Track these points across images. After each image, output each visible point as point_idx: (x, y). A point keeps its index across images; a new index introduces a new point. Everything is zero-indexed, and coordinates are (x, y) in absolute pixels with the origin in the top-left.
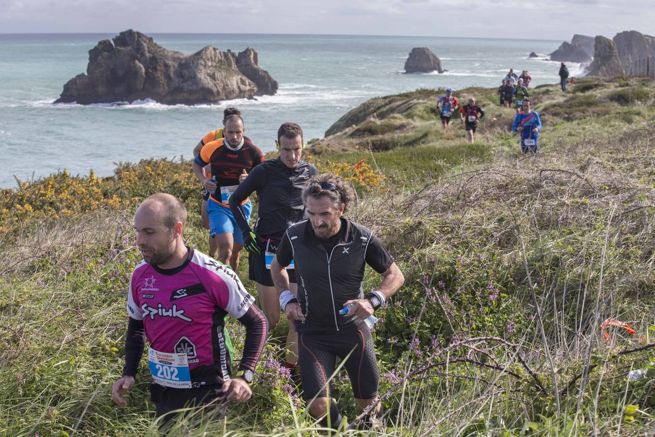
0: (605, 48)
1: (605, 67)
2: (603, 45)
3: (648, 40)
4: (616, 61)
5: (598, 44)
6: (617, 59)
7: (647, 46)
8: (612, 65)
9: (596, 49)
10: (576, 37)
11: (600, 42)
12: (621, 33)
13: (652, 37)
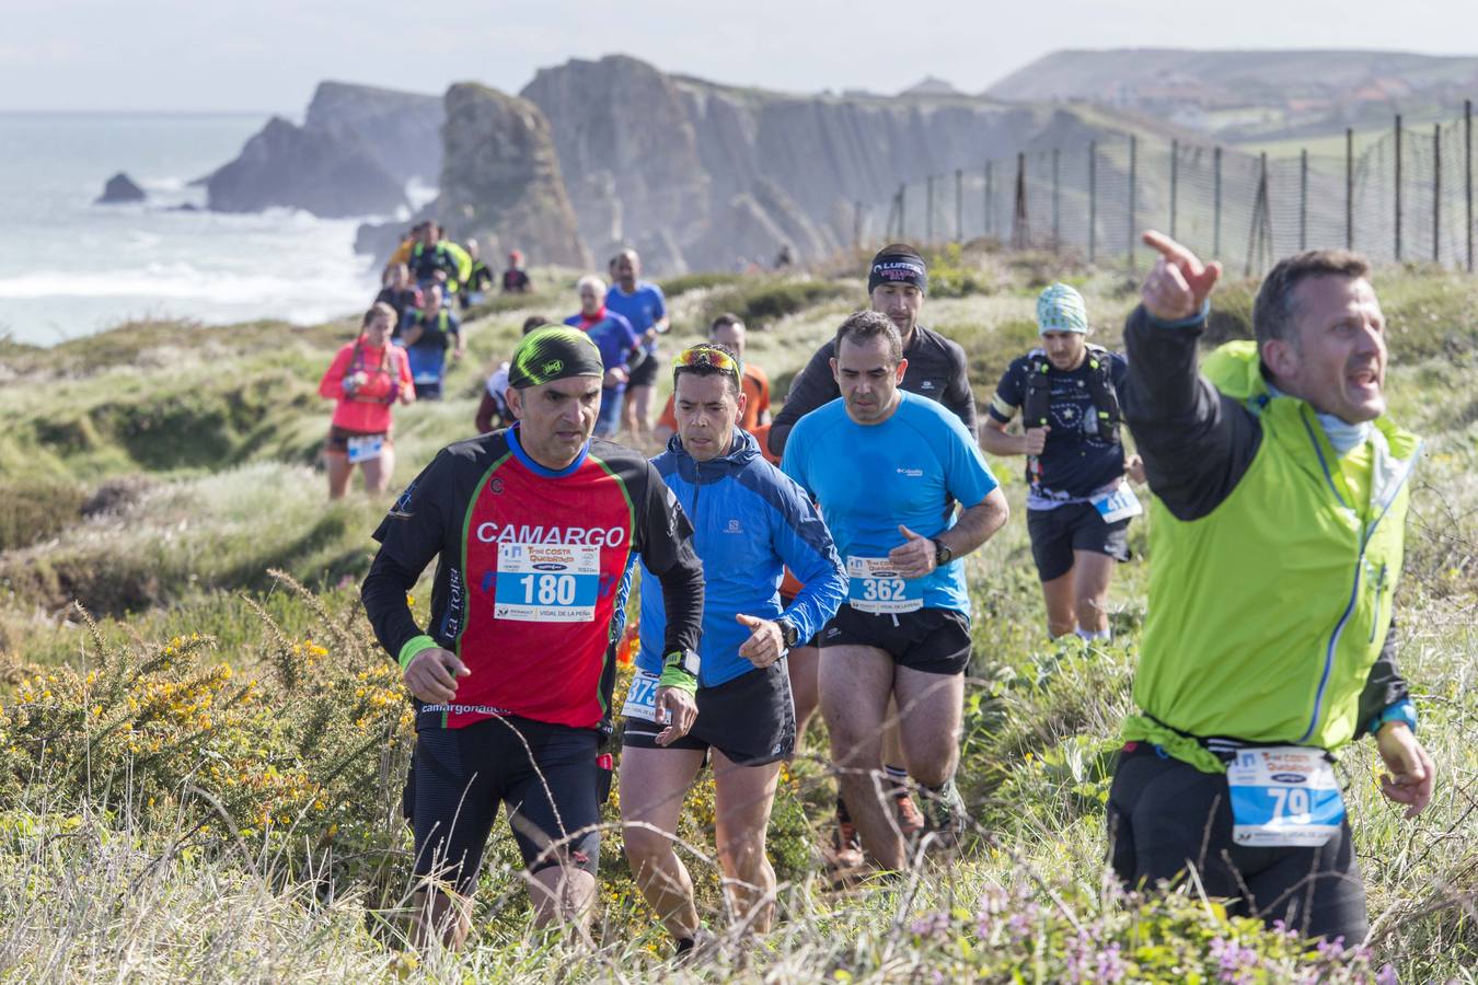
0: (493, 140)
1: (498, 232)
2: (485, 126)
3: (688, 99)
4: (549, 202)
5: (462, 122)
6: (554, 193)
7: (688, 129)
8: (532, 222)
9: (452, 146)
10: (327, 93)
11: (469, 114)
12: (557, 71)
13: (711, 86)
